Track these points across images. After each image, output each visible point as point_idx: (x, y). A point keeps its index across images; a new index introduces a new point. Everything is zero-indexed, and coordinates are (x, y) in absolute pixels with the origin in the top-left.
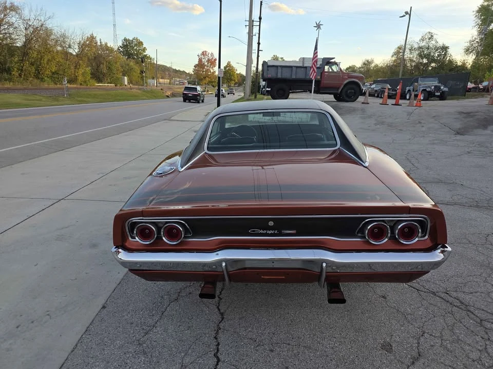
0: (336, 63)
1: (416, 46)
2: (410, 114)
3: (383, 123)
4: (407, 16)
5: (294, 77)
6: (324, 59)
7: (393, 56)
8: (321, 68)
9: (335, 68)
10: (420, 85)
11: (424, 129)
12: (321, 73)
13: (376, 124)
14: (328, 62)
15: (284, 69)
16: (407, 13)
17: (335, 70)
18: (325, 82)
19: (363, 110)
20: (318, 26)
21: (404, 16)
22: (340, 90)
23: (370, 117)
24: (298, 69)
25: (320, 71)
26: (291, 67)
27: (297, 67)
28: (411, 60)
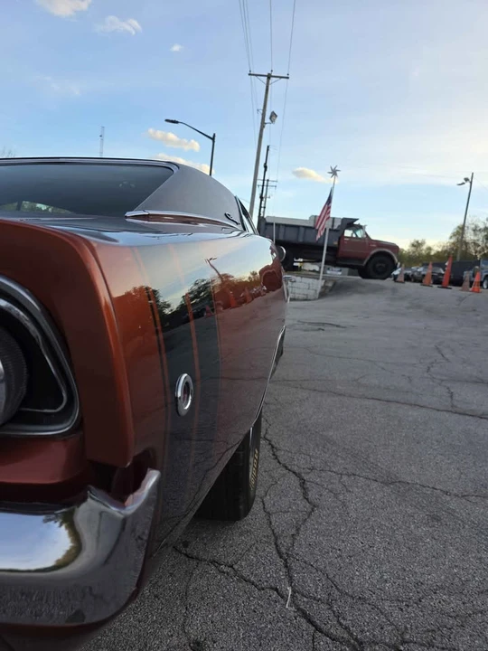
0: (360, 227)
1: (482, 226)
2: (461, 299)
3: (419, 307)
4: (468, 184)
5: (301, 240)
6: (344, 220)
7: (451, 238)
8: (340, 231)
9: (360, 234)
10: (483, 269)
11: (479, 318)
12: (340, 239)
13: (408, 308)
14: (350, 224)
15: (288, 228)
16: (466, 180)
17: (360, 236)
18: (344, 250)
19: (394, 290)
20: (334, 172)
21: (463, 183)
22: (365, 263)
23: (402, 298)
24: (308, 231)
25: (339, 234)
26: (298, 227)
27: (306, 227)
28: (476, 244)
